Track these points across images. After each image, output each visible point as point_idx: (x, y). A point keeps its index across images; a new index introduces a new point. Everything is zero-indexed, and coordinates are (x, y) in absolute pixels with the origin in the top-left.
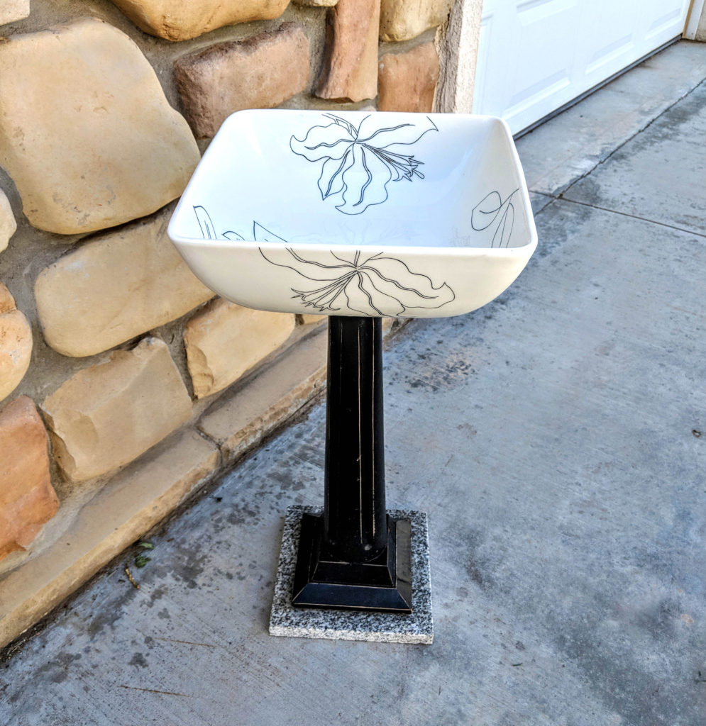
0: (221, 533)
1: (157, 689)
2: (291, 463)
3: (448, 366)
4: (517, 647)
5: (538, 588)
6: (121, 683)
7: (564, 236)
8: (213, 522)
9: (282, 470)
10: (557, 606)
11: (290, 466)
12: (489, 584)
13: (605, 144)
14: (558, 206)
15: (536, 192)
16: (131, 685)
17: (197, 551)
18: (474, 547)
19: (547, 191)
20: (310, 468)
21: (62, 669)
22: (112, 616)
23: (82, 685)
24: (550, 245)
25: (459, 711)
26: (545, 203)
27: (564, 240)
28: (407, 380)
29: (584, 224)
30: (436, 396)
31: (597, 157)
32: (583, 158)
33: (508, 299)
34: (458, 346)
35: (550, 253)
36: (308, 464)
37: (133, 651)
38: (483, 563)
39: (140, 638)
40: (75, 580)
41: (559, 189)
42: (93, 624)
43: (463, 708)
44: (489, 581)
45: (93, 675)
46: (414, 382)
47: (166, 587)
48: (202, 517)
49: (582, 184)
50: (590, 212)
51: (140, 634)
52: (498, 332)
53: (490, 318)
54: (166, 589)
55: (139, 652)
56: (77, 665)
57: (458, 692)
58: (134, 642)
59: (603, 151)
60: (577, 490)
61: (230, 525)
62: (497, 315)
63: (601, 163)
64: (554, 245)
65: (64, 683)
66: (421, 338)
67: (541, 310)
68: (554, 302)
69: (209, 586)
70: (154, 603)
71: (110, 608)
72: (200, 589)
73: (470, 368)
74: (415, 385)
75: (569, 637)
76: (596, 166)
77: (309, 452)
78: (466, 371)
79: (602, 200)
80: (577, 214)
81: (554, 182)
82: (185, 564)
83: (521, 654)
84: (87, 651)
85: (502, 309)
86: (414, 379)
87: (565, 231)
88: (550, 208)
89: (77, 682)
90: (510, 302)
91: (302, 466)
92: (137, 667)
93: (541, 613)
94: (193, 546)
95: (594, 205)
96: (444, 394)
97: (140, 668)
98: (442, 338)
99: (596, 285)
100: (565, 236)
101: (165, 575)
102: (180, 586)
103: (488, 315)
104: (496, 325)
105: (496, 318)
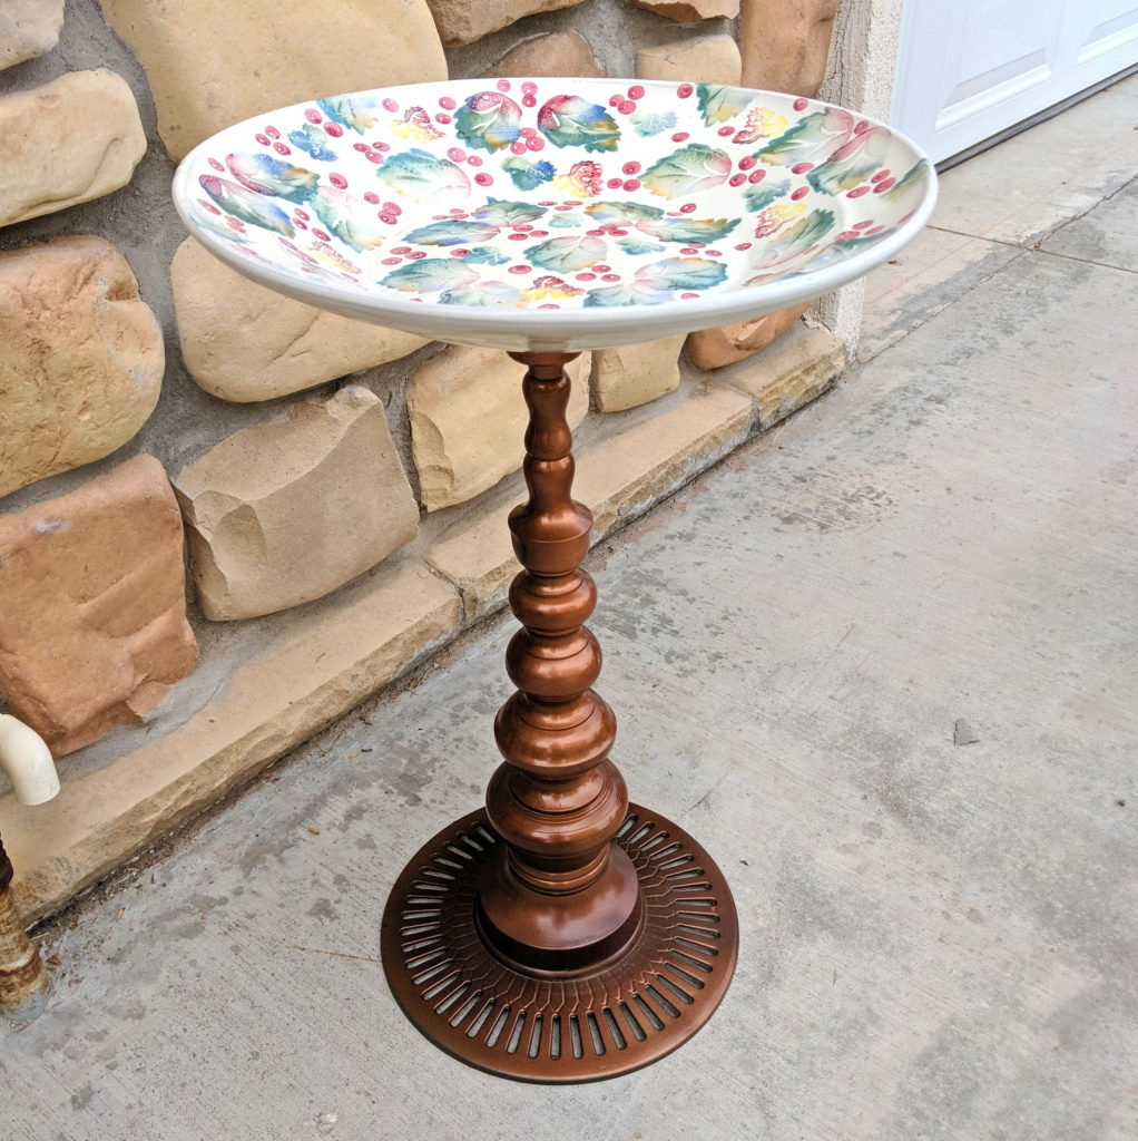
0: (463, 726)
1: (354, 953)
3: (845, 494)
4: (968, 917)
5: (1006, 828)
6: (294, 942)
7: (1043, 306)
8: (449, 710)
10: (1038, 857)
12: (920, 820)
13: (1111, 172)
14: (1033, 261)
15: (994, 241)
16: (312, 945)
17: (423, 751)
18: (893, 763)
19: (1013, 240)
20: (609, 638)
21: (197, 918)
22: (280, 843)
23: (230, 943)
24: (1020, 318)
25: (869, 1010)
26: (1011, 257)
27: (1044, 312)
28: (775, 512)
29: (1078, 287)
30: (827, 537)
31: (1099, 189)
32: (1075, 191)
33: (949, 395)
34: (864, 464)
35: (1020, 330)
36: (606, 632)
37: (315, 895)
38: (909, 788)
39: (327, 878)
40: (222, 780)
41: (1033, 236)
42: (248, 854)
43: (875, 1006)
44: (919, 815)
45: (247, 928)
46: (787, 515)
47: (370, 803)
48: (430, 702)
49: (1073, 230)
50: (1089, 272)
51: (325, 872)
52: (932, 445)
53: (918, 423)
54: (371, 806)
55: (324, 897)
56: (219, 913)
57: (867, 982)
58: (315, 882)
59: (1109, 181)
60: (1072, 683)
61: (477, 714)
62: (931, 419)
63: (1105, 199)
64: (1027, 318)
65: (198, 940)
66: (798, 451)
67: (1005, 412)
68: (1027, 402)
69: (441, 803)
70: (351, 825)
71: (276, 831)
72: (426, 806)
73: (885, 496)
74: (788, 520)
75: (1060, 906)
76: (1098, 204)
77: (608, 614)
78: (877, 501)
79: (1108, 254)
80: (1064, 272)
81: (1025, 226)
82: (402, 770)
83: (978, 928)
84: (238, 892)
85: (938, 410)
86: (786, 511)
87: (1044, 298)
88: (1019, 264)
89: (221, 937)
90: (951, 399)
92: (321, 920)
93: (1011, 868)
94: (416, 743)
95: (1095, 260)
96: (841, 535)
97: (326, 921)
98: (835, 452)
99: (1100, 378)
100: (1045, 305)
101: (370, 785)
102: (393, 801)
103: (914, 419)
104: (929, 434)
105: (929, 423)
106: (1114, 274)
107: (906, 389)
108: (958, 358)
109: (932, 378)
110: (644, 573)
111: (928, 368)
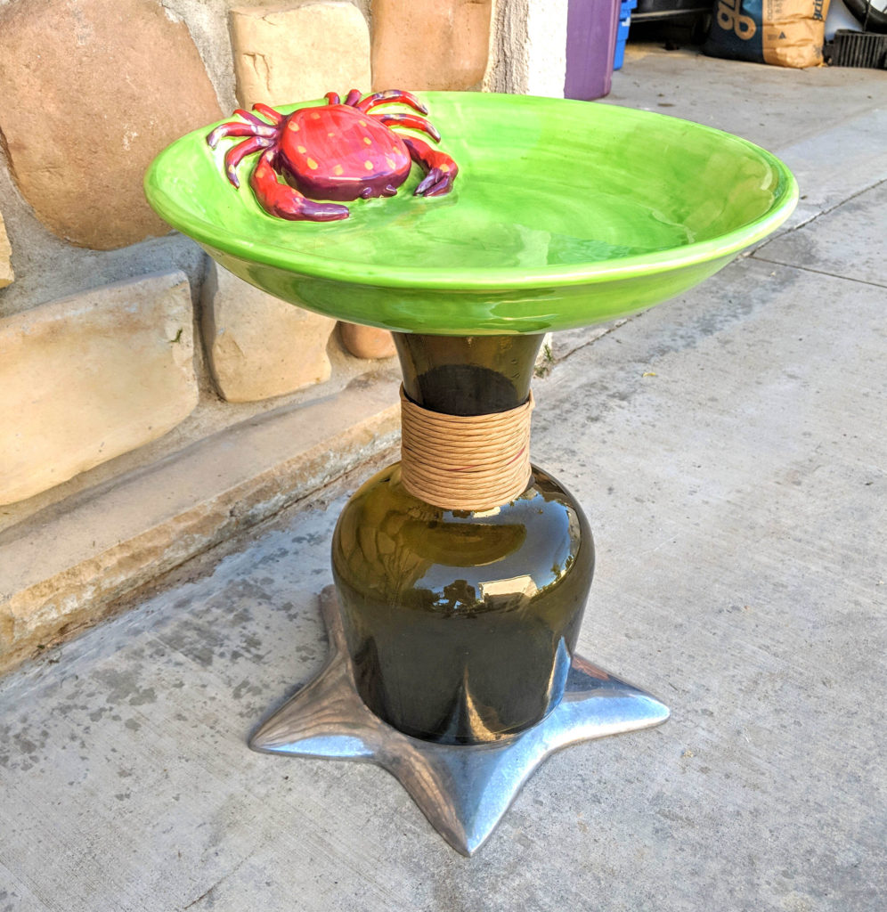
2: (148, 652)
7: (747, 307)
9: (124, 666)
11: (143, 657)
13: (832, 191)
14: (745, 266)
20: (178, 664)
24: (722, 319)
27: (747, 313)
29: (784, 290)
31: (819, 206)
33: (634, 392)
35: (721, 329)
36: (179, 657)
49: (789, 239)
50: (795, 276)
52: (604, 442)
53: (595, 419)
59: (828, 200)
60: (704, 725)
62: (608, 416)
63: (823, 213)
67: (687, 410)
68: (713, 399)
76: (816, 218)
77: (189, 634)
79: (818, 260)
80: (773, 277)
85: (620, 407)
87: (750, 300)
90: (635, 396)
91: (165, 659)
95: (804, 266)
99: (792, 377)
100: (750, 306)
103: (593, 416)
104: (604, 432)
105: (607, 420)
106: (821, 279)
107: (593, 385)
108: (652, 356)
109: (622, 374)
110: (252, 582)
111: (620, 365)
